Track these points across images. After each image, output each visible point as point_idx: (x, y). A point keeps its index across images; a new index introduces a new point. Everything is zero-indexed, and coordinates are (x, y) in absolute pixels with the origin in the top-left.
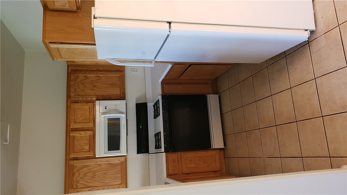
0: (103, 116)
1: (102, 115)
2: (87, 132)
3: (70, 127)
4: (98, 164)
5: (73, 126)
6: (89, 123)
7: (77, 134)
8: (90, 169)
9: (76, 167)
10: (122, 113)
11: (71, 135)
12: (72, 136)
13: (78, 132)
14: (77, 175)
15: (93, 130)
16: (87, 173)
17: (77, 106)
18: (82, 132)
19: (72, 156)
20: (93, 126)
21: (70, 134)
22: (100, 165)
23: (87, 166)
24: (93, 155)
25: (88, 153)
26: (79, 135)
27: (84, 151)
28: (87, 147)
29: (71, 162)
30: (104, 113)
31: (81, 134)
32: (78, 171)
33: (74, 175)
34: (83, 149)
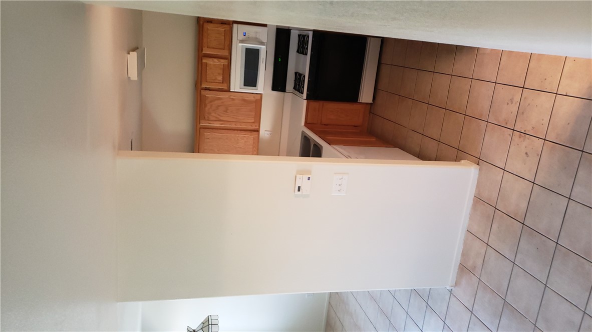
0: (240, 44)
1: (240, 42)
2: (222, 61)
3: (202, 51)
4: (232, 98)
5: (206, 51)
6: (224, 49)
7: (210, 62)
8: (222, 103)
9: (208, 97)
10: (262, 43)
11: (204, 61)
12: (205, 63)
13: (211, 59)
14: (208, 106)
15: (229, 59)
16: (219, 106)
17: (210, 26)
18: (216, 60)
19: (204, 86)
20: (229, 55)
21: (202, 60)
22: (233, 99)
23: (220, 99)
24: (226, 88)
25: (221, 84)
26: (212, 63)
27: (218, 81)
28: (220, 78)
29: (203, 92)
30: (242, 41)
31: (215, 62)
32: (211, 102)
33: (206, 106)
34: (216, 79)
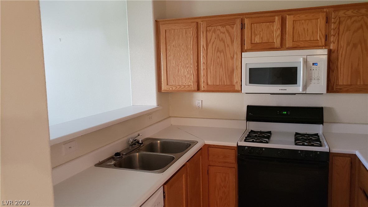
0: (301, 60)
2: (279, 40)
4: (234, 56)
6: (293, 41)
7: (277, 25)
8: (228, 46)
10: (305, 87)
12: (275, 19)
15: (282, 47)
17: (321, 22)
18: (279, 32)
19: (246, 21)
20: (287, 47)
21: (278, 16)
22: (232, 58)
23: (232, 42)
24: (246, 48)
25: (250, 42)
26: (275, 28)
27: (253, 37)
28: (257, 40)
29: (238, 22)
30: (306, 62)
31: (276, 31)
32: (228, 31)
33: (223, 26)
34: (256, 35)
